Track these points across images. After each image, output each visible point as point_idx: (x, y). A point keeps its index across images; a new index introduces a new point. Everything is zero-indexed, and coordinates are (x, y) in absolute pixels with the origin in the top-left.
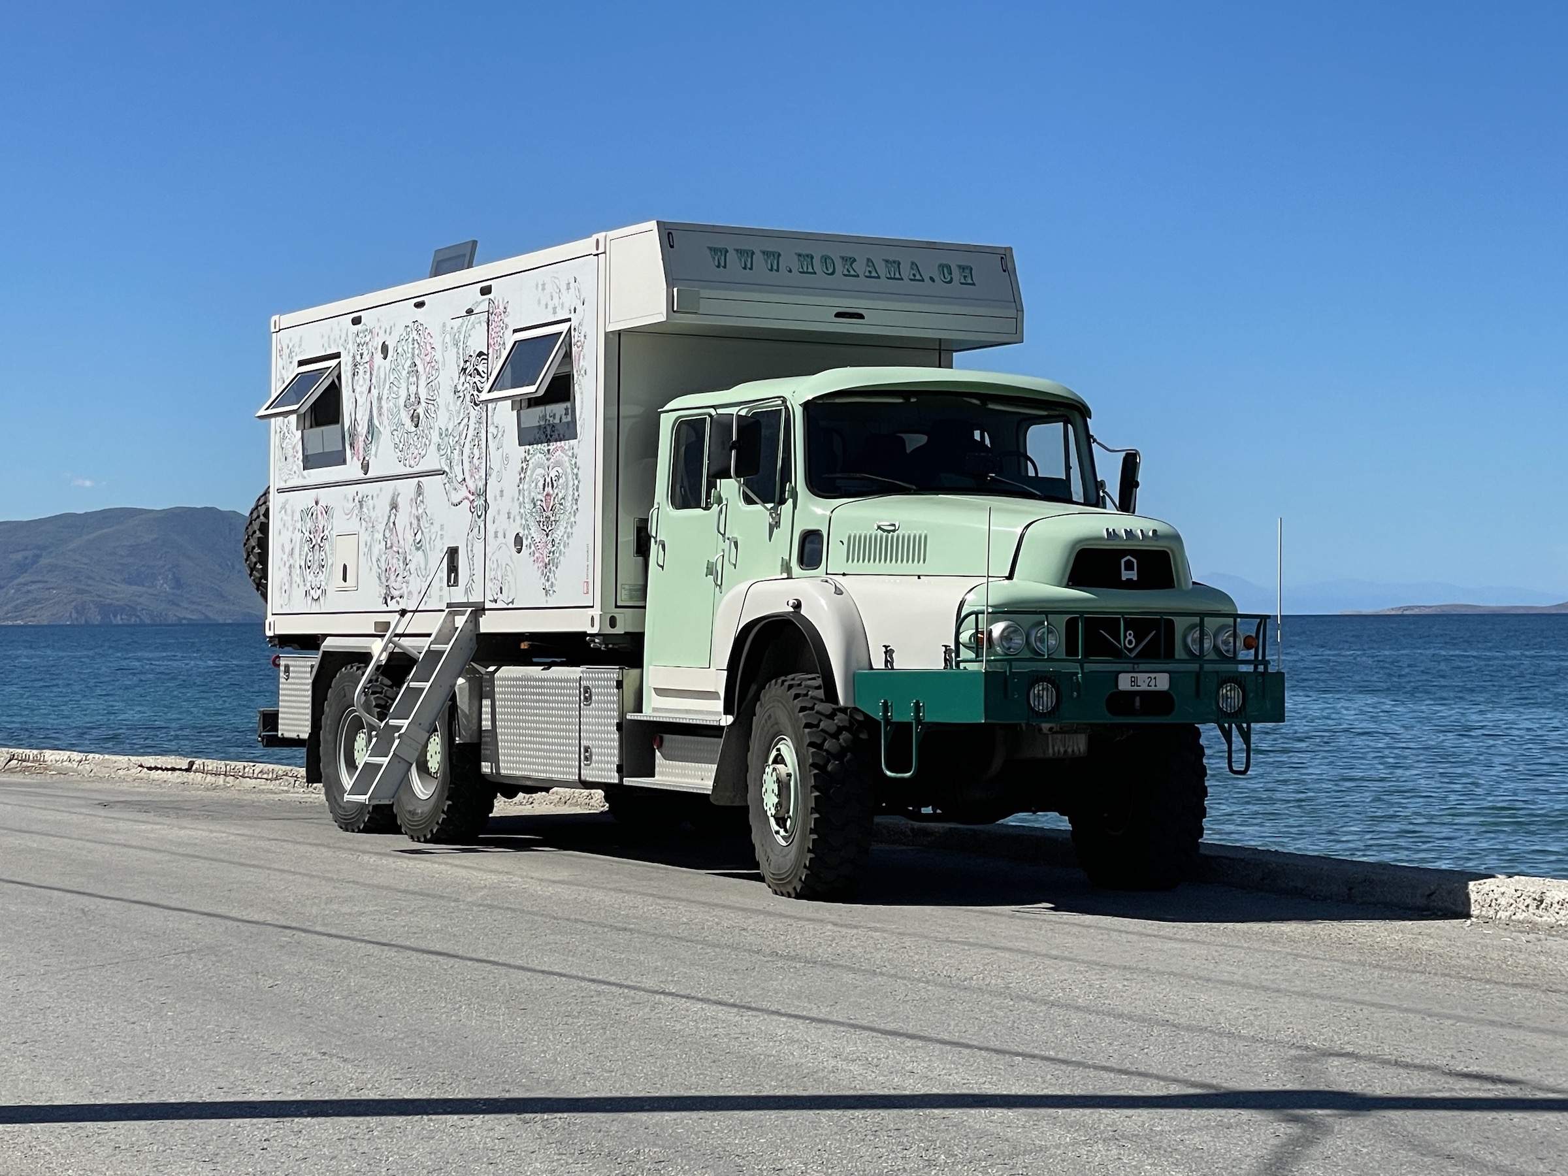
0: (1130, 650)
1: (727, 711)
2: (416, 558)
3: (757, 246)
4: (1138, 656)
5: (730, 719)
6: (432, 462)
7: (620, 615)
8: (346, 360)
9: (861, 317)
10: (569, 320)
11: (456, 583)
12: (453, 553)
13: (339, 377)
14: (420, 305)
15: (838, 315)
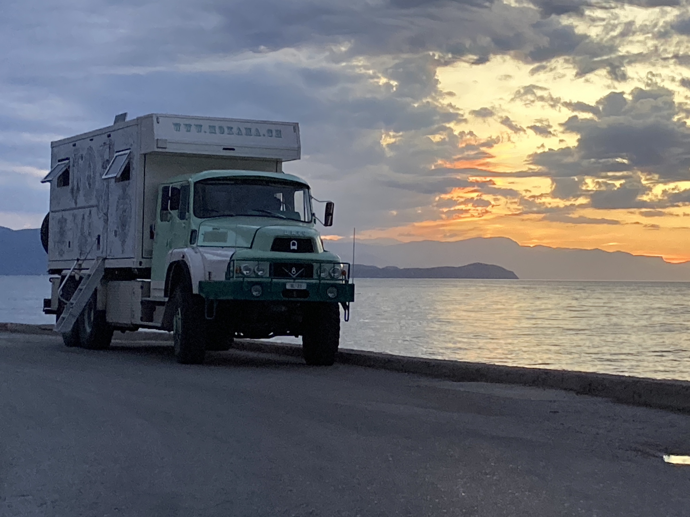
0: (294, 275)
1: (165, 296)
2: (89, 239)
3: (193, 122)
4: (296, 277)
5: (167, 299)
6: (93, 202)
7: (143, 261)
8: (71, 160)
9: (233, 149)
10: (130, 149)
11: (99, 249)
12: (99, 236)
13: (69, 167)
14: (92, 140)
15: (224, 149)
